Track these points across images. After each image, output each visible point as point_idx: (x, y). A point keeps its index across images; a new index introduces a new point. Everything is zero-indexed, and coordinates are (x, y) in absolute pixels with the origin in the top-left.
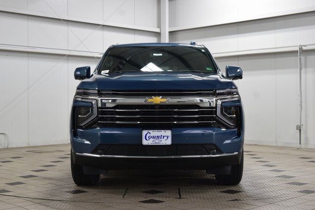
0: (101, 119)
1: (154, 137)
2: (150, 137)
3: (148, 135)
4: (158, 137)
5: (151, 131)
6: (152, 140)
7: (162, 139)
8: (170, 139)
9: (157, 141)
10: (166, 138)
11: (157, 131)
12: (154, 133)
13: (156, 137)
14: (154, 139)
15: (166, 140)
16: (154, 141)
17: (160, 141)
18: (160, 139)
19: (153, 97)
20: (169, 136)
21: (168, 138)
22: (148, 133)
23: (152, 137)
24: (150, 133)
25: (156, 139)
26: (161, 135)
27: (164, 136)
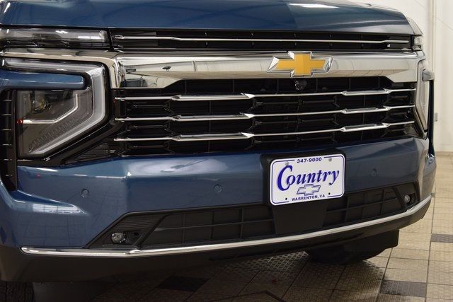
0: (127, 129)
1: (300, 179)
2: (291, 181)
3: (287, 173)
4: (311, 177)
5: (294, 162)
6: (295, 187)
7: (321, 182)
8: (340, 178)
9: (309, 190)
10: (330, 177)
11: (310, 160)
12: (302, 166)
13: (306, 179)
14: (301, 185)
15: (330, 184)
16: (301, 191)
17: (316, 189)
18: (315, 183)
19: (291, 54)
20: (338, 172)
21: (335, 178)
22: (287, 167)
23: (296, 179)
24: (291, 167)
25: (306, 183)
26: (317, 172)
27: (326, 173)
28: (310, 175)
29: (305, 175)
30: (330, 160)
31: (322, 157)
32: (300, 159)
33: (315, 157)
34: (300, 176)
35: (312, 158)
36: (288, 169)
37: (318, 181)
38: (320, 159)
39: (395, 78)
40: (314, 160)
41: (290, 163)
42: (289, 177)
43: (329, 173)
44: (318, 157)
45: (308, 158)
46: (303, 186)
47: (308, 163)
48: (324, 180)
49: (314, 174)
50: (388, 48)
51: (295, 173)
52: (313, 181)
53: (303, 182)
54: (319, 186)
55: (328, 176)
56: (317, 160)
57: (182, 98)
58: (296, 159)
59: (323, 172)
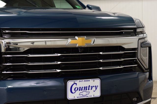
1: (80, 89)
3: (74, 86)
4: (85, 88)
5: (77, 82)
6: (78, 92)
8: (99, 89)
9: (84, 93)
10: (94, 89)
11: (85, 81)
12: (81, 83)
13: (83, 89)
14: (81, 91)
15: (94, 91)
16: (81, 94)
17: (88, 93)
18: (87, 91)
19: (76, 37)
20: (98, 86)
21: (96, 89)
22: (75, 83)
23: (79, 89)
24: (76, 84)
25: (83, 91)
26: (88, 86)
27: (92, 86)
28: (85, 87)
29: (82, 87)
30: (94, 81)
31: (90, 80)
32: (80, 80)
33: (87, 80)
34: (80, 87)
35: (85, 80)
36: (75, 85)
37: (89, 89)
38: (89, 81)
39: (126, 47)
40: (86, 81)
41: (76, 82)
42: (75, 88)
43: (94, 86)
44: (88, 80)
45: (84, 80)
46: (82, 91)
47: (84, 82)
48: (91, 89)
49: (87, 87)
50: (124, 34)
51: (78, 86)
52: (86, 90)
53: (82, 90)
54: (89, 92)
55: (93, 88)
56: (88, 81)
57: (30, 56)
58: (78, 80)
59: (91, 86)
